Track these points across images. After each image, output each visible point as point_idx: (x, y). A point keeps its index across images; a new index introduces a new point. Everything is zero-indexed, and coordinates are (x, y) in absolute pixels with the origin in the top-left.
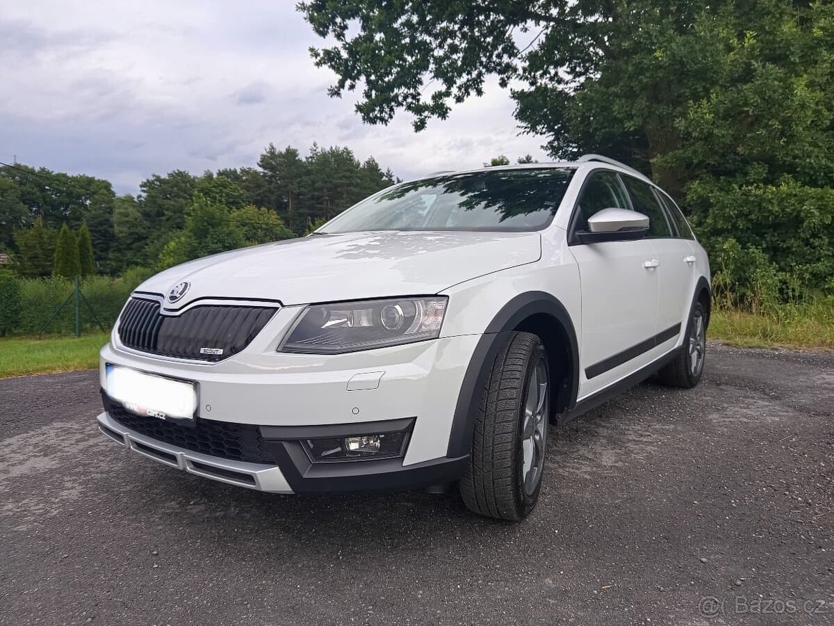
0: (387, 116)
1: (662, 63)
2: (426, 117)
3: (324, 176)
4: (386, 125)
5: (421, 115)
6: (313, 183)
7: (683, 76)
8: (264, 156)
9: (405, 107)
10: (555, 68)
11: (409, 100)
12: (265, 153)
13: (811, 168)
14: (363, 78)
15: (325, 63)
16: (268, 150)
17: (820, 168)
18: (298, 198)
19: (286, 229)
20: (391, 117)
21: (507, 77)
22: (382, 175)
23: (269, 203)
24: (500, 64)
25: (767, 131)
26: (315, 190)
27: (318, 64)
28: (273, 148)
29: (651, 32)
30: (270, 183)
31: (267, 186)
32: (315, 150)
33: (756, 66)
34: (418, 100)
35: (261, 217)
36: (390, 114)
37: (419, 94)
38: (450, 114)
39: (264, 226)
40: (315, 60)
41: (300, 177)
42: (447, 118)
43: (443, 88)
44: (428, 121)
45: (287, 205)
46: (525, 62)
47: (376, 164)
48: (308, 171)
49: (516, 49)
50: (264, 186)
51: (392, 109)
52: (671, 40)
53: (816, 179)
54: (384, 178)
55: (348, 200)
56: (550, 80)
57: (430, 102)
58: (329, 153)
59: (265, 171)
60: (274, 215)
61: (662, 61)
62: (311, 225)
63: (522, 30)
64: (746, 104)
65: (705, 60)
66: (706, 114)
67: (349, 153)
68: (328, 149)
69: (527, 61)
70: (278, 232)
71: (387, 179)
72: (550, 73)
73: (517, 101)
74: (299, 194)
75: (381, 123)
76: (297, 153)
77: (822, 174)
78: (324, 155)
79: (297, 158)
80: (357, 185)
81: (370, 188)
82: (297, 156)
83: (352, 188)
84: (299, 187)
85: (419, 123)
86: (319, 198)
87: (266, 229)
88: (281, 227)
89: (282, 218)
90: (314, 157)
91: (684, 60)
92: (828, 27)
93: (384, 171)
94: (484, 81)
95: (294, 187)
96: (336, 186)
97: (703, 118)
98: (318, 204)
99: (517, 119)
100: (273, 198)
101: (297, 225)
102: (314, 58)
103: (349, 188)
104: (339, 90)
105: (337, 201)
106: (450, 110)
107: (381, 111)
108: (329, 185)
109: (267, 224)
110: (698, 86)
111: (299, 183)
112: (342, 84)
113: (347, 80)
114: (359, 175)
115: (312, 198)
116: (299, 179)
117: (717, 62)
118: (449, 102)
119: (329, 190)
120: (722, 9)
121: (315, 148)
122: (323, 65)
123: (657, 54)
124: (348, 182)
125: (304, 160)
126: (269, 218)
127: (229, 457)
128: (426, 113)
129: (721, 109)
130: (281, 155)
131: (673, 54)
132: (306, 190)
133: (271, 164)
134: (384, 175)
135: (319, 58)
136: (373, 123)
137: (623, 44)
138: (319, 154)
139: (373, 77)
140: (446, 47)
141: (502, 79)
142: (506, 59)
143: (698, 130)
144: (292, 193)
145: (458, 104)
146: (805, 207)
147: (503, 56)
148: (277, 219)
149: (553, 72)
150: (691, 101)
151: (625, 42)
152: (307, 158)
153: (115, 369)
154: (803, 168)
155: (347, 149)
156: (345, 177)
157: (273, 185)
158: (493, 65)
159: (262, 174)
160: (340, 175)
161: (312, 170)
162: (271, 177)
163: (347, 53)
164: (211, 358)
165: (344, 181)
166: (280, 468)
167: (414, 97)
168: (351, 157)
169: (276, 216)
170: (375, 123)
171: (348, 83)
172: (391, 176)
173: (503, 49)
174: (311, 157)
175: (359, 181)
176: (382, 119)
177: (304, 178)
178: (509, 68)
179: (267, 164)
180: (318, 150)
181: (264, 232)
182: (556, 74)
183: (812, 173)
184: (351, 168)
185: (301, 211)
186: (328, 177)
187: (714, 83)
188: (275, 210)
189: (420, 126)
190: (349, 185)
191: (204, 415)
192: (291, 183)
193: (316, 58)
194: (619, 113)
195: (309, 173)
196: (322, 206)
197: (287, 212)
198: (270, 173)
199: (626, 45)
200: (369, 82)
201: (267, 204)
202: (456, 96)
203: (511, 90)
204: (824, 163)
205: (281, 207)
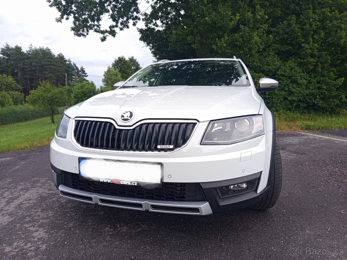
0: (85, 34)
1: (208, 22)
2: (106, 36)
3: (37, 60)
4: (85, 38)
5: (104, 35)
6: (31, 63)
7: (214, 28)
8: (3, 49)
9: (93, 30)
10: (155, 20)
11: (96, 27)
12: (3, 47)
13: (254, 66)
14: (72, 15)
15: (54, 6)
16: (5, 46)
17: (258, 66)
18: (24, 70)
19: (18, 85)
20: (87, 34)
21: (136, 22)
22: (66, 61)
23: (7, 72)
24: (133, 16)
25: (243, 52)
26: (32, 66)
27: (51, 6)
28: (8, 45)
29: (204, 9)
30: (7, 62)
31: (5, 64)
32: (31, 48)
33: (242, 27)
34: (100, 28)
35: (4, 79)
36: (87, 33)
37: (100, 25)
38: (117, 35)
39: (5, 83)
40: (48, 4)
41: (24, 60)
42: (115, 37)
43: (114, 24)
44: (107, 37)
45: (17, 74)
46: (143, 16)
47: (63, 56)
48: (28, 57)
49: (139, 10)
50: (4, 64)
51: (88, 31)
52: (211, 14)
53: (256, 70)
54: (67, 62)
55: (50, 72)
56: (153, 25)
57: (108, 29)
58: (39, 50)
59: (4, 57)
60: (11, 78)
61: (208, 21)
62: (41, 83)
63: (147, 2)
64: (236, 41)
65: (223, 22)
66: (224, 44)
67: (49, 50)
68: (38, 48)
69: (144, 16)
70: (14, 87)
71: (68, 63)
72: (153, 22)
73: (139, 32)
74: (24, 69)
75: (83, 37)
76: (21, 48)
77: (258, 69)
78: (36, 50)
79: (22, 51)
80: (54, 65)
81: (61, 67)
82: (21, 50)
83: (51, 66)
84: (24, 65)
85: (103, 38)
86: (34, 70)
87: (6, 85)
88: (15, 84)
89: (15, 80)
90: (31, 51)
91: (217, 22)
92: (262, 15)
93: (67, 59)
94: (129, 22)
95: (21, 65)
96: (44, 65)
97: (223, 45)
98: (34, 73)
99: (140, 40)
100: (10, 70)
101: (23, 83)
102: (48, 2)
103: (50, 66)
104: (61, 20)
105: (44, 72)
106: (117, 33)
107: (83, 31)
108: (40, 65)
109: (7, 82)
110: (220, 33)
111: (23, 63)
112: (62, 17)
113: (64, 15)
114: (55, 60)
115: (31, 70)
116: (23, 61)
117: (227, 24)
118: (117, 30)
119: (40, 67)
120: (227, 4)
121: (31, 47)
122: (53, 7)
123: (207, 18)
124: (49, 63)
125: (25, 52)
126: (8, 80)
127: (176, 201)
128: (106, 34)
129: (228, 42)
130: (12, 49)
131: (212, 19)
132: (27, 67)
133: (7, 53)
134: (67, 61)
135: (51, 3)
136: (79, 36)
137: (193, 13)
138: (33, 50)
139: (76, 15)
140: (112, 6)
141: (134, 22)
142: (135, 14)
143: (221, 50)
144: (20, 67)
145: (121, 31)
146: (255, 80)
147: (133, 13)
148: (13, 80)
149: (154, 22)
150: (217, 39)
151: (193, 12)
152: (27, 51)
153: (87, 160)
154: (253, 66)
155: (48, 48)
156: (47, 61)
157: (9, 64)
158: (130, 16)
159: (2, 58)
160: (45, 60)
161: (30, 57)
162: (7, 59)
163: (65, 2)
164: (165, 150)
165: (47, 63)
166: (209, 203)
167: (98, 26)
168: (50, 52)
169: (12, 79)
170: (80, 36)
171: (65, 16)
172: (70, 62)
173: (133, 9)
174: (29, 51)
175: (55, 63)
176: (83, 35)
177: (26, 61)
178: (137, 18)
179: (5, 53)
180: (33, 48)
181: (5, 86)
182: (156, 23)
183: (255, 68)
184: (50, 57)
185: (25, 76)
186: (39, 61)
187: (225, 32)
188: (11, 76)
189: (103, 39)
190: (50, 65)
191: (166, 180)
192: (19, 63)
193: (49, 3)
194: (190, 41)
195: (28, 58)
196: (36, 74)
197: (18, 77)
198: (7, 58)
199: (194, 13)
200: (75, 17)
201: (6, 73)
202: (120, 27)
203: (137, 28)
204: (259, 65)
205: (14, 75)
